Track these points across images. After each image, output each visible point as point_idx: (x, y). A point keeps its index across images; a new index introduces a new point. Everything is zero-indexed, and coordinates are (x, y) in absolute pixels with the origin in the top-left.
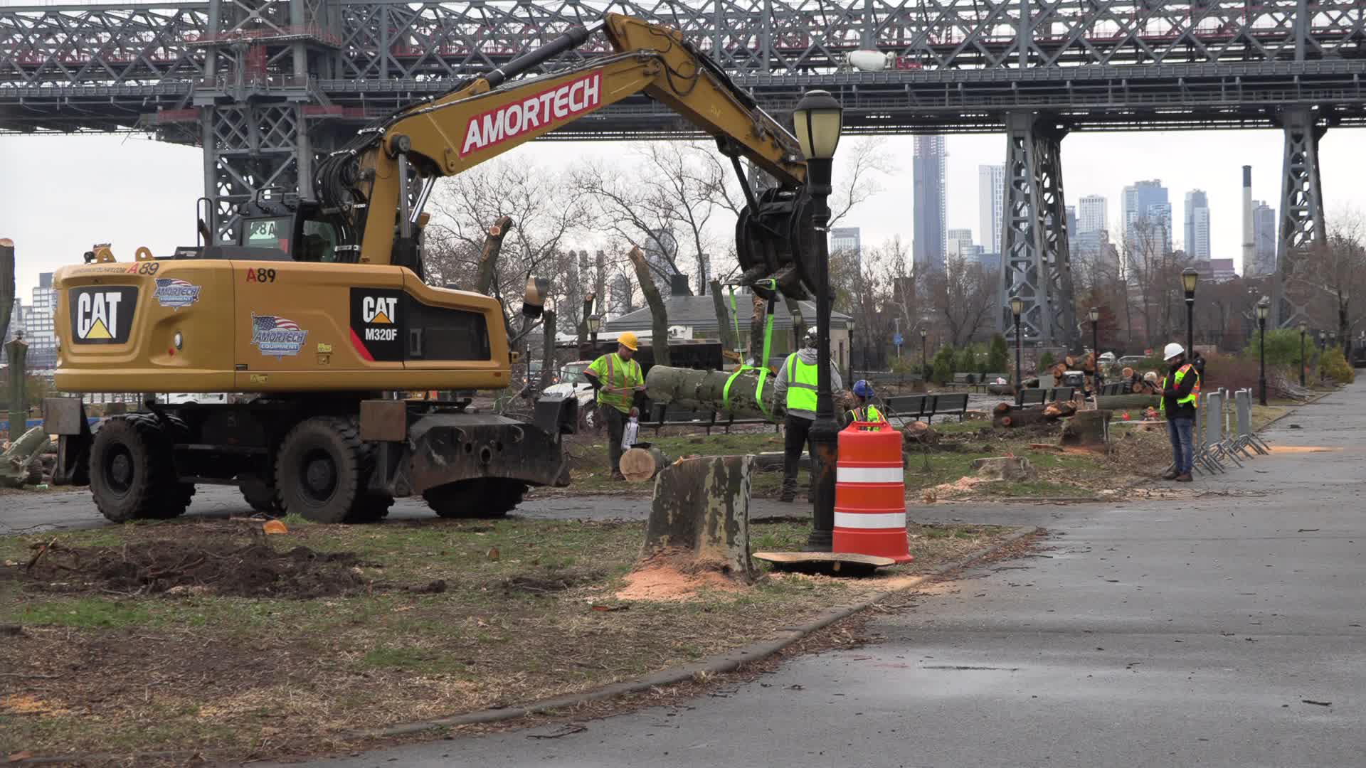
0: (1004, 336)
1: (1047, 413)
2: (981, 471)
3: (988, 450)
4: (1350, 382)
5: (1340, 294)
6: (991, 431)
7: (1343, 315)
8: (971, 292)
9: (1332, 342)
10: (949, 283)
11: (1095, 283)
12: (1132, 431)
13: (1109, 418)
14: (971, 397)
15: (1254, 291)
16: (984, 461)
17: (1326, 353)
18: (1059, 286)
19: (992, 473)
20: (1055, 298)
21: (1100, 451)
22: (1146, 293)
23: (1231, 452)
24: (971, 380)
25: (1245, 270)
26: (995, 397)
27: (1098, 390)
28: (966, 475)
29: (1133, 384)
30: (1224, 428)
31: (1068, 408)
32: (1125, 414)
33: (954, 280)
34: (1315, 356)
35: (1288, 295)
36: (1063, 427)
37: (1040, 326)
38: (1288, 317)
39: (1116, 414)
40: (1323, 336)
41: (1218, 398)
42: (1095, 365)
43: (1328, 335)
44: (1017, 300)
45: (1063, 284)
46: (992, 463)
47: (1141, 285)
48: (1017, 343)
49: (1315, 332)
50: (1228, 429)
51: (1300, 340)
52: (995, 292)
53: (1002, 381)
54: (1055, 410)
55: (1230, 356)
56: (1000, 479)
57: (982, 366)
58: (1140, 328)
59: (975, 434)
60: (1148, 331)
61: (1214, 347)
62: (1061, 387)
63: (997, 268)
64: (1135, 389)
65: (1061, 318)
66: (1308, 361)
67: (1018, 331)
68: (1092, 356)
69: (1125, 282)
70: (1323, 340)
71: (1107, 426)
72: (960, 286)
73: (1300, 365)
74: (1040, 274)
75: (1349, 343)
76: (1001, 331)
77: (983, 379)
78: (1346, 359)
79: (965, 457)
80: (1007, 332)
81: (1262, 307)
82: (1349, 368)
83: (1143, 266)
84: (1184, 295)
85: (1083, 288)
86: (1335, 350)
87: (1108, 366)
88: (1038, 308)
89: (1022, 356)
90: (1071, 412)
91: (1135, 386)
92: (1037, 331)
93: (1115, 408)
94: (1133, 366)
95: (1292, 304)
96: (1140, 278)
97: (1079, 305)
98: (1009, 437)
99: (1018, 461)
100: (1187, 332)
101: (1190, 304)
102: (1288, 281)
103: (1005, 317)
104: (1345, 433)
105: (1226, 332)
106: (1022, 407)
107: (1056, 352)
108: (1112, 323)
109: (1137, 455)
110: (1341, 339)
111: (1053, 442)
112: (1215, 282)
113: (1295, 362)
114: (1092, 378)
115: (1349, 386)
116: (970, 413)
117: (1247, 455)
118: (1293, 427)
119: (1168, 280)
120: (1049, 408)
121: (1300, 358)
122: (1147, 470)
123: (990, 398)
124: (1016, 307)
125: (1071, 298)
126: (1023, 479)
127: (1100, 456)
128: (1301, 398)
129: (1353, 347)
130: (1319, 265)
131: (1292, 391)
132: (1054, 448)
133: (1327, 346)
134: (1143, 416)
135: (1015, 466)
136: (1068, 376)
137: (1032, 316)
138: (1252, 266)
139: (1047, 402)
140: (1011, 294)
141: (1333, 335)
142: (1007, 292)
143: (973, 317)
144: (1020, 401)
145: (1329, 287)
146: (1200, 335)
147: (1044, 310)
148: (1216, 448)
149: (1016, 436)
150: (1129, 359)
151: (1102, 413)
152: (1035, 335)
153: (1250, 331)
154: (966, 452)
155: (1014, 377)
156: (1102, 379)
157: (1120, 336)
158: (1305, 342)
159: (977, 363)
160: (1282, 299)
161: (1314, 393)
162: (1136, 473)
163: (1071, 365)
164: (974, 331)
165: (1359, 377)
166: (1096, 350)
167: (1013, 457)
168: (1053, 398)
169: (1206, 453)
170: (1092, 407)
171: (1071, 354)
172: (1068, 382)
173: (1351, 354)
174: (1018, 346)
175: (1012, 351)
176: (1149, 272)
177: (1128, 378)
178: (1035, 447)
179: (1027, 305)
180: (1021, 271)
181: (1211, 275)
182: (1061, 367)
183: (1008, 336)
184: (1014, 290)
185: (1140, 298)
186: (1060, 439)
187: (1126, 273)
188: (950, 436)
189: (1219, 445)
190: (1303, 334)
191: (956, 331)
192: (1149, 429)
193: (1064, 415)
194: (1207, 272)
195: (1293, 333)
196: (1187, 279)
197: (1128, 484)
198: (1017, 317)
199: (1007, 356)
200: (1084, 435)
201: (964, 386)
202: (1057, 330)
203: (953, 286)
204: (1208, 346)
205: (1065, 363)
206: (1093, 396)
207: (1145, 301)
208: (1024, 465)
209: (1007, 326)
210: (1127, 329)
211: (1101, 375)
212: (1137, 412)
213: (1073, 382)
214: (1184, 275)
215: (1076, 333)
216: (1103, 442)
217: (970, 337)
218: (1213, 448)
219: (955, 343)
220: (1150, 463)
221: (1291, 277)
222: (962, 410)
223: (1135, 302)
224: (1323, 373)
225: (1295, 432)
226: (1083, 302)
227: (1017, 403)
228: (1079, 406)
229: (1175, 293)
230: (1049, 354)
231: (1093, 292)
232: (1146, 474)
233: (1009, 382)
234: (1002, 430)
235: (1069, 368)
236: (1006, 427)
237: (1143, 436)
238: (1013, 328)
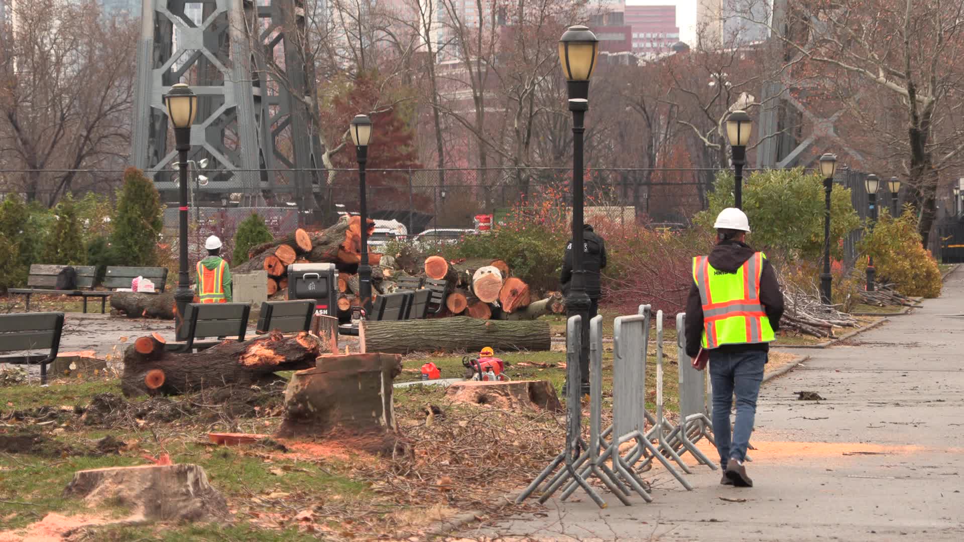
0: (150, 176)
1: (250, 361)
2: (92, 498)
3: (110, 448)
4: (932, 295)
5: (912, 92)
6: (117, 404)
7: (918, 138)
8: (69, 71)
9: (893, 201)
10: (16, 49)
11: (363, 57)
12: (442, 403)
13: (394, 372)
14: (70, 323)
15: (721, 81)
16: (102, 475)
17: (881, 228)
18: (281, 62)
19: (119, 502)
20: (272, 89)
21: (373, 451)
22: (479, 82)
23: (665, 452)
24: (70, 282)
25: (701, 35)
26: (128, 324)
27: (369, 307)
28: (56, 509)
29: (447, 294)
30: (652, 398)
31: (299, 348)
32: (428, 361)
33: (29, 41)
34: (856, 232)
35: (793, 90)
36: (288, 393)
37: (235, 158)
38: (797, 144)
39: (409, 363)
40: (872, 187)
41: (637, 329)
42: (363, 249)
43: (883, 184)
44: (184, 93)
45: (289, 57)
46: (118, 479)
47: (468, 64)
48: (183, 196)
49: (855, 180)
50: (659, 399)
51: (822, 197)
52: (130, 73)
53: (144, 285)
54: (269, 353)
55: (665, 234)
56: (138, 516)
57: (96, 248)
58: (465, 164)
59: (79, 411)
60: (483, 171)
61: (630, 212)
62: (283, 299)
63: (135, 14)
64: (452, 308)
65: (284, 140)
66: (840, 244)
67: (184, 166)
68: (356, 229)
69: (431, 56)
70: (872, 197)
71: (388, 393)
72: (45, 56)
73: (821, 255)
74: (236, 31)
75: (931, 203)
76: (139, 167)
77: (99, 278)
78: (925, 243)
79: (58, 465)
80: (159, 167)
81: (739, 120)
82: (931, 262)
83: (472, 20)
84: (563, 92)
85: (334, 69)
86: (900, 223)
87: (391, 251)
88: (230, 112)
89: (192, 225)
90: (307, 359)
91: (453, 297)
92: (230, 167)
93: (407, 349)
94: (447, 253)
95: (807, 114)
96: (466, 49)
97: (329, 108)
98: (159, 417)
99: (181, 474)
100: (571, 173)
101: (579, 111)
102: (797, 59)
103: (153, 133)
104: (920, 413)
105: (657, 176)
106: (191, 346)
107: (273, 216)
108: (403, 150)
109: (456, 460)
110: (912, 196)
111: (262, 429)
112: (633, 59)
113: (809, 249)
114: (355, 281)
115: (928, 304)
116: (69, 360)
117: (702, 461)
118: (803, 396)
119: (531, 53)
120: (254, 349)
121: (821, 239)
122: (477, 494)
123: (119, 324)
124: (181, 109)
125: (308, 93)
126: (195, 516)
127: (373, 462)
128: (823, 330)
129: (941, 215)
130: (867, 23)
131: (802, 313)
132: (266, 443)
133: (882, 211)
134: (470, 368)
135: (174, 486)
136: (301, 273)
137: (217, 132)
138: (716, 24)
139: (250, 334)
140: (168, 79)
141: (894, 187)
142: (159, 73)
143: (76, 129)
144: (189, 331)
145: (889, 75)
146: (600, 181)
147: (245, 117)
148: (634, 444)
149: (175, 414)
150: (440, 235)
151: (378, 361)
152: (224, 177)
153: (711, 176)
154: (59, 452)
155: (174, 275)
156: (378, 281)
157: (422, 182)
158: (834, 202)
159: (86, 240)
160: (785, 102)
161: (851, 319)
162: (453, 502)
163: (308, 248)
164: (77, 165)
165: (952, 281)
166: (364, 216)
167: (170, 464)
168: (264, 327)
169: (610, 456)
170: (353, 348)
171: (306, 223)
172: (300, 289)
173: (933, 232)
174: (184, 202)
175: (169, 215)
176: (486, 34)
177: (437, 281)
178: (221, 440)
179: (206, 105)
180: (191, 23)
181: (626, 44)
182: (285, 253)
183: (159, 177)
184: (175, 68)
185: (465, 94)
186: (280, 421)
187: (434, 36)
188: (18, 416)
189: (638, 438)
190: (828, 183)
191: (34, 166)
192: (482, 400)
193: (289, 365)
194: (620, 37)
195: (807, 181)
196: (572, 51)
197: (436, 528)
198: (183, 133)
199: (157, 225)
200: (335, 413)
201: (53, 297)
202: (274, 164)
203: (29, 51)
204: (617, 209)
205: (292, 243)
206: (357, 322)
207: (478, 101)
208: (196, 483)
209: (159, 154)
210: (434, 165)
211: (375, 271)
212: (457, 359)
213: (312, 287)
214: (567, 43)
215: (318, 174)
216: (379, 429)
217: (68, 178)
218: (626, 443)
219: (32, 195)
220: (485, 479)
221: (805, 50)
222: (47, 352)
223: (454, 103)
224: (871, 273)
225: (809, 409)
226: (336, 101)
227: (179, 338)
228: (324, 344)
229: (543, 84)
230: (256, 222)
231: (360, 79)
232: (476, 505)
233: (161, 288)
234: (143, 401)
235: (301, 254)
236: (152, 393)
237: (472, 417)
238: (171, 160)
